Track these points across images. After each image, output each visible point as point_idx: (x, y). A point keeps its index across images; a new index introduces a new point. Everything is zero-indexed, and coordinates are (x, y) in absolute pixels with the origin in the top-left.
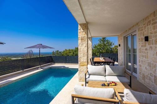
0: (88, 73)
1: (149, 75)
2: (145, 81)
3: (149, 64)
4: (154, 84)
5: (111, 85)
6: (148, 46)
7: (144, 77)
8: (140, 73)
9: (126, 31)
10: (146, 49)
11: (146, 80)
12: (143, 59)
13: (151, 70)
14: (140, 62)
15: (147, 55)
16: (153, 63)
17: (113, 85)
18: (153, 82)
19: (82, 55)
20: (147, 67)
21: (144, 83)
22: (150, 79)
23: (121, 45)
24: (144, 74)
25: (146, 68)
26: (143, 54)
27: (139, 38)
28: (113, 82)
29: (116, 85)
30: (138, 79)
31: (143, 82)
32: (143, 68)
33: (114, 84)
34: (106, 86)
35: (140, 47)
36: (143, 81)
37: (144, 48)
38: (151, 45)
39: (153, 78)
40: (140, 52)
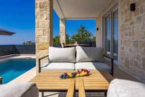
0: (49, 59)
1: (134, 58)
2: (128, 68)
3: (135, 43)
4: (142, 70)
5: (79, 76)
6: (134, 18)
7: (127, 63)
8: (122, 58)
9: (106, 8)
10: (132, 24)
11: (130, 66)
12: (126, 38)
13: (138, 51)
14: (122, 44)
15: (133, 30)
16: (142, 40)
17: (83, 76)
18: (140, 69)
19: (41, 32)
20: (133, 48)
21: (128, 71)
22: (136, 64)
23: (99, 29)
24: (128, 58)
25: (130, 49)
26: (127, 32)
27: (122, 10)
28: (82, 70)
29: (88, 75)
30: (119, 67)
31: (126, 70)
32: (127, 51)
33: (86, 73)
34: (69, 77)
35: (123, 22)
36: (126, 68)
37: (129, 23)
38: (140, 15)
39: (142, 61)
40: (122, 30)
